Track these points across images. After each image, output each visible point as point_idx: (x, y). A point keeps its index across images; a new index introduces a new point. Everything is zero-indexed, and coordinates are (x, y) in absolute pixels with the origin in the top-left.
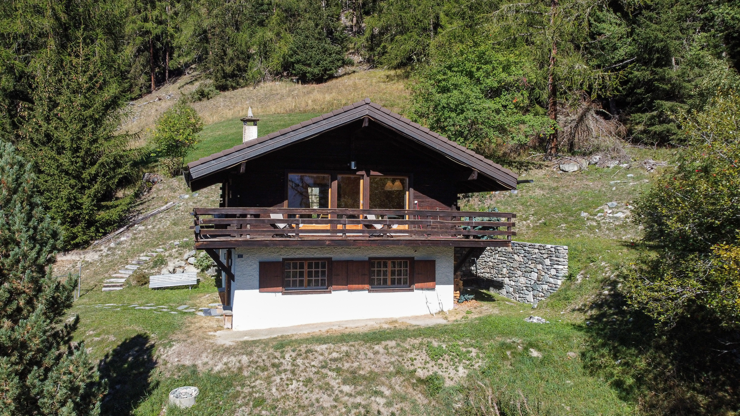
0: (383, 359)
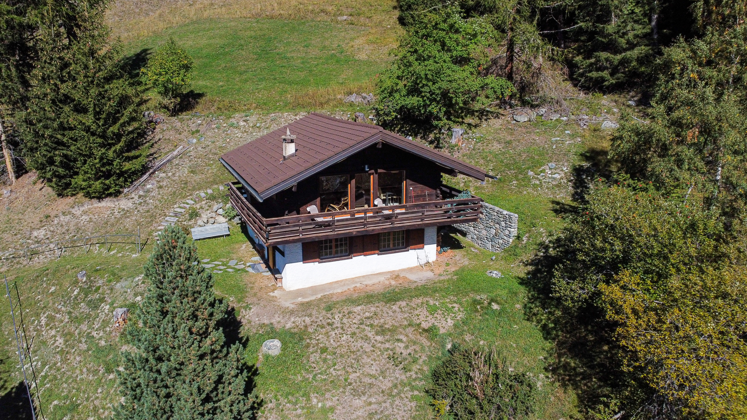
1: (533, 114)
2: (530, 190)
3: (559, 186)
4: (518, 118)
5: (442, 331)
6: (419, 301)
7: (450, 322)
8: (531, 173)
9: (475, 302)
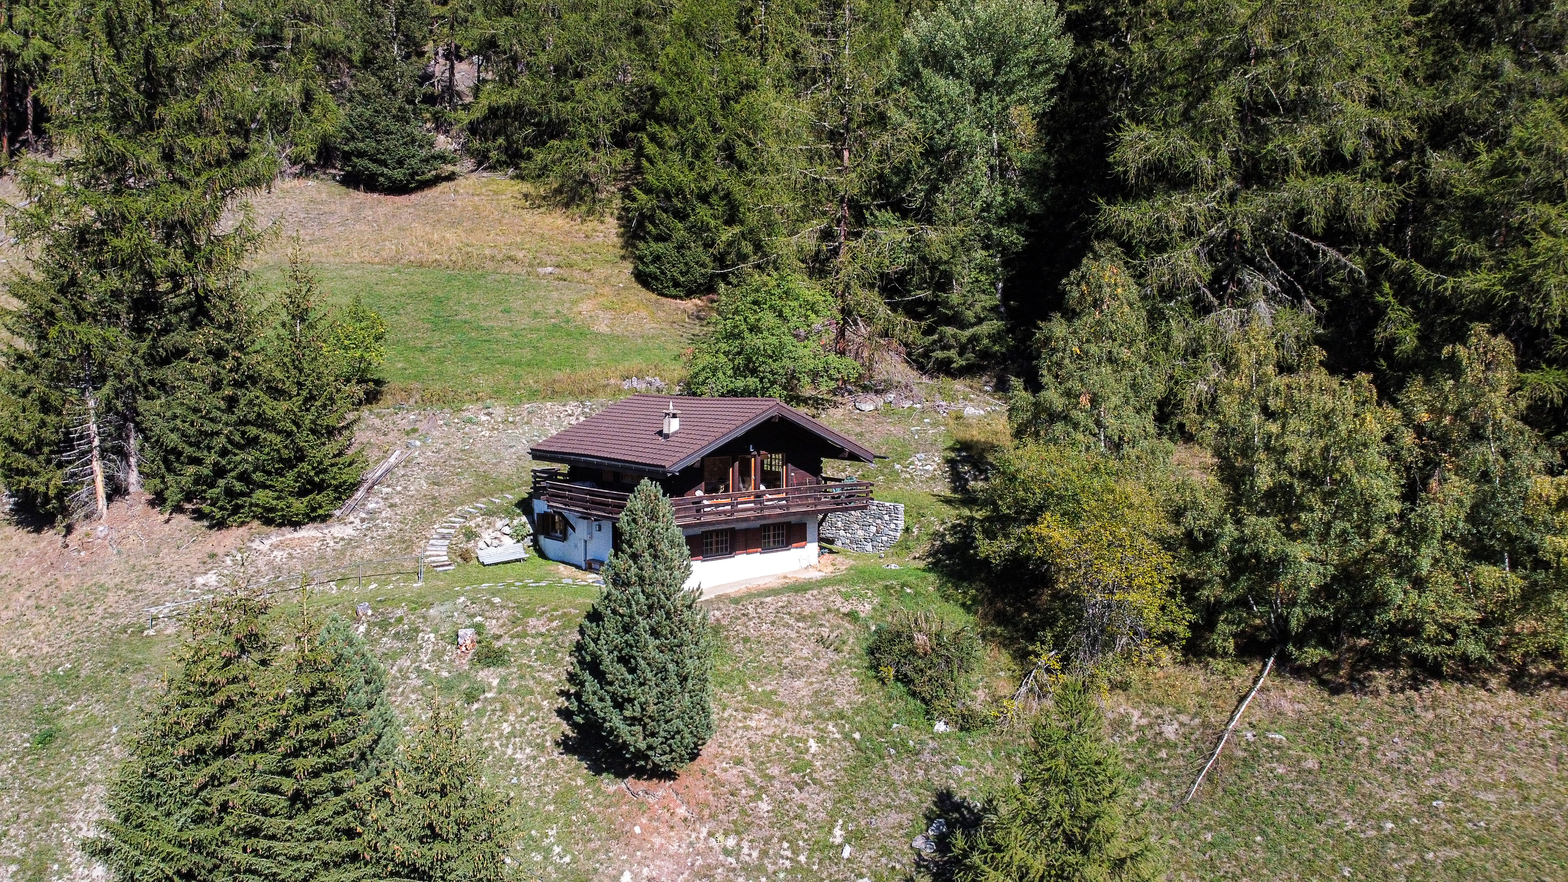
0: (815, 603)
1: (880, 401)
2: (901, 485)
3: (933, 478)
4: (863, 407)
5: (862, 615)
6: (830, 589)
7: (868, 607)
8: (897, 466)
9: (886, 587)
